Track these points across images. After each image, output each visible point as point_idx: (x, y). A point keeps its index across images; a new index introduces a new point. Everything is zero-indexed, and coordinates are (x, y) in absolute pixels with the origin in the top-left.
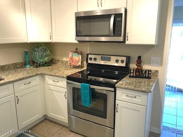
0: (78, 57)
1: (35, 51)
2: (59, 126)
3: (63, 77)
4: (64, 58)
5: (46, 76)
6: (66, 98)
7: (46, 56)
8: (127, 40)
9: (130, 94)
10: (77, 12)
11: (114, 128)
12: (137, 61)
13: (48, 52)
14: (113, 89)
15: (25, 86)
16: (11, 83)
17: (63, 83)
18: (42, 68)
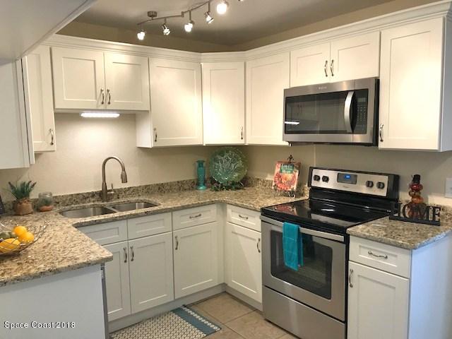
0: (292, 172)
1: (216, 160)
2: (246, 307)
3: (255, 210)
4: (269, 176)
5: (228, 206)
6: (259, 251)
7: (236, 170)
8: (382, 141)
9: (376, 250)
10: (288, 88)
11: (346, 322)
12: (411, 186)
13: (240, 164)
14: (341, 238)
15: (190, 221)
16: (169, 211)
17: (255, 222)
18: (225, 192)
